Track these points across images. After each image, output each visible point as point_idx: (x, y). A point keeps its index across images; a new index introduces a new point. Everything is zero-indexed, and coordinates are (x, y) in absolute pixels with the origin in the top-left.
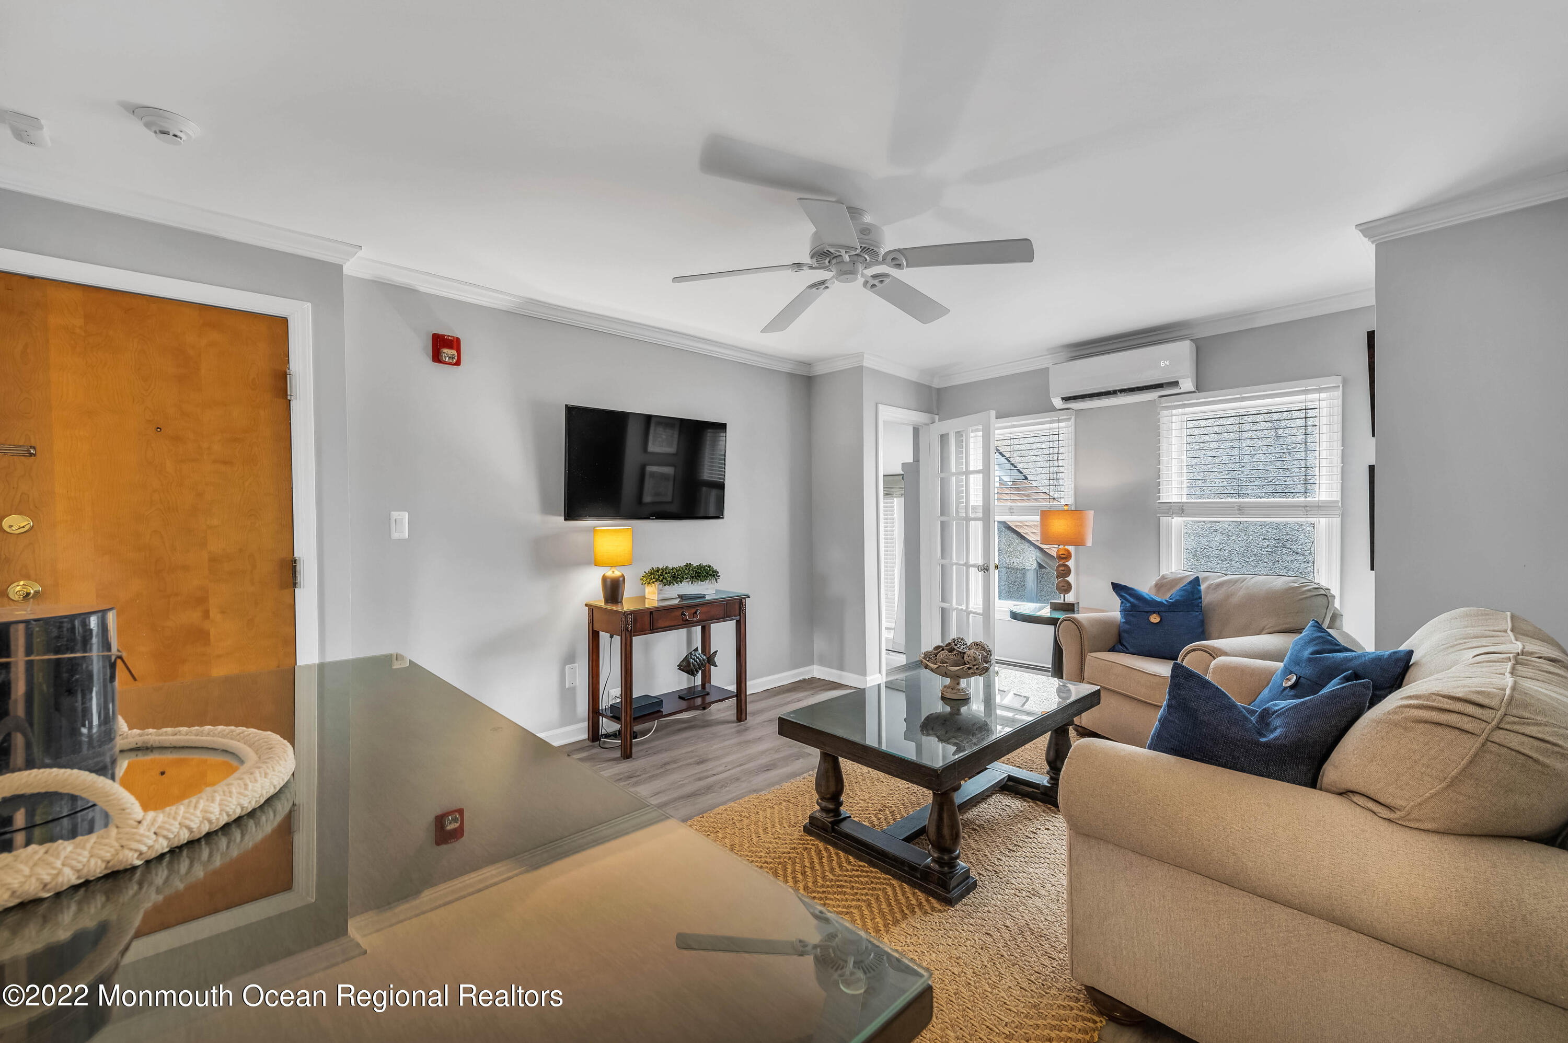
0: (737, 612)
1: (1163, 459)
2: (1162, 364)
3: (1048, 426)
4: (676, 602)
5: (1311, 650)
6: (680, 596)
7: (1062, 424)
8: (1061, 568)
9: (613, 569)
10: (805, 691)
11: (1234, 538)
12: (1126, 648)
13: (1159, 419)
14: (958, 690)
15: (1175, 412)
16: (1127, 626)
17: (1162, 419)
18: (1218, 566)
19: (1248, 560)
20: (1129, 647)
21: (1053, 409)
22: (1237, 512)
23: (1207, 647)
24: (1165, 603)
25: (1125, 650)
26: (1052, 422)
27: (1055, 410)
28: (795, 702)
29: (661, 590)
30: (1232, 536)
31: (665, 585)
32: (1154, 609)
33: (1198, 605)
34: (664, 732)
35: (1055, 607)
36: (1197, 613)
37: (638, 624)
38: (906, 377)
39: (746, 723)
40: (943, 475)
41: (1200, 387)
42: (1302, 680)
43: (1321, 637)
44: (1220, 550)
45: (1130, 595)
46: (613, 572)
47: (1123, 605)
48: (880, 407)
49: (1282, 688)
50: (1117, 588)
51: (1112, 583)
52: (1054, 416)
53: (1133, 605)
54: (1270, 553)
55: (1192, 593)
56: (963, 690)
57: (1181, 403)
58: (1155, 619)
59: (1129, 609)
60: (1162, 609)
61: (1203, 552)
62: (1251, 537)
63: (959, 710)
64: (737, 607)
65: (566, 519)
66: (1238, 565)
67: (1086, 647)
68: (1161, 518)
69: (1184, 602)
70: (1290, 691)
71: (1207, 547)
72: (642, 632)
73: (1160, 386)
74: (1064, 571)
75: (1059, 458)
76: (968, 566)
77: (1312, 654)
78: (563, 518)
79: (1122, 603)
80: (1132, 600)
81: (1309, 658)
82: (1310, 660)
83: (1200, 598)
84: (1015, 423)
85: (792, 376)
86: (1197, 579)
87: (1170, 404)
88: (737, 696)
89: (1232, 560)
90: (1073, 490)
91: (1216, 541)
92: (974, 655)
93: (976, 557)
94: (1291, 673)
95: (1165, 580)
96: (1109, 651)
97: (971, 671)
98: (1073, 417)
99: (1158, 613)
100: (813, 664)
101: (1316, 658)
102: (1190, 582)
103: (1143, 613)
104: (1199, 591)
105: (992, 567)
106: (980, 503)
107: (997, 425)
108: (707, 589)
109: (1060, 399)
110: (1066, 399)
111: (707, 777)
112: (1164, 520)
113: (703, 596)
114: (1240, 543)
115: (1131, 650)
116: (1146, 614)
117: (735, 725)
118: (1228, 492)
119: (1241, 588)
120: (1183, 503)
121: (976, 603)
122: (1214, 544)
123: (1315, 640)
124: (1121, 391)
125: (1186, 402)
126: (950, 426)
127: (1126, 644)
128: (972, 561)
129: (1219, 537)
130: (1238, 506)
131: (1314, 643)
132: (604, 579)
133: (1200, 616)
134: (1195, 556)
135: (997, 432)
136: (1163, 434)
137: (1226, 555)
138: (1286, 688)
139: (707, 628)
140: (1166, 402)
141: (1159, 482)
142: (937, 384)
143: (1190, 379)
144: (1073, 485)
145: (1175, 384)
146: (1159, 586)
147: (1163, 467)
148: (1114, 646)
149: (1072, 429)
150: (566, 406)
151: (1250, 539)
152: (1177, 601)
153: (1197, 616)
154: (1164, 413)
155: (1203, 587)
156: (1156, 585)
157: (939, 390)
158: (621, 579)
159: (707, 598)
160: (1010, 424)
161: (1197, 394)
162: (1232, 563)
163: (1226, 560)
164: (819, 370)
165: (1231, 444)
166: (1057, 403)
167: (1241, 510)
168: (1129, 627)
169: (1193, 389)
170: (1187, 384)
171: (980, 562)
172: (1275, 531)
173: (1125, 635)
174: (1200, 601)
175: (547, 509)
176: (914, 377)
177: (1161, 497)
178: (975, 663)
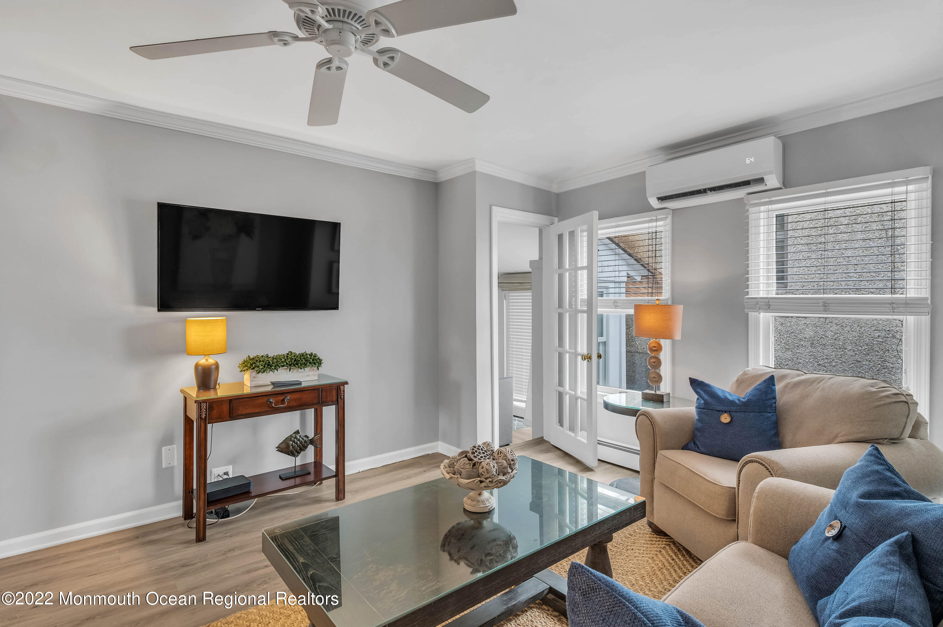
0: (335, 398)
1: (751, 255)
2: (748, 161)
3: (646, 225)
4: (269, 388)
5: (863, 489)
6: (273, 384)
7: (661, 223)
8: (652, 360)
9: (207, 357)
10: (420, 467)
11: (848, 328)
12: (698, 447)
13: (748, 216)
14: (478, 501)
15: (762, 208)
16: (700, 425)
17: (750, 216)
18: (833, 354)
19: (860, 348)
20: (699, 446)
21: (651, 209)
22: (822, 308)
23: (764, 459)
24: (737, 401)
25: (696, 448)
26: (651, 221)
27: (653, 210)
28: (403, 480)
29: (254, 377)
30: (846, 327)
31: (258, 373)
32: (725, 408)
33: (771, 406)
34: (259, 510)
35: (647, 398)
36: (770, 415)
37: (215, 412)
38: (522, 182)
39: (344, 502)
40: (560, 271)
41: (786, 183)
42: (847, 532)
43: (877, 472)
44: (835, 339)
45: (705, 391)
46: (207, 360)
47: (699, 401)
48: (494, 209)
49: (823, 538)
50: (695, 383)
51: (690, 378)
52: (652, 215)
53: (706, 403)
54: (880, 343)
55: (766, 393)
56: (484, 501)
57: (767, 200)
58: (725, 418)
59: (703, 406)
60: (733, 408)
61: (820, 341)
62: (863, 328)
63: (480, 524)
64: (334, 393)
65: (159, 310)
66: (851, 353)
67: (658, 444)
68: (750, 313)
69: (756, 402)
70: (832, 543)
71: (823, 336)
72: (220, 419)
73: (746, 183)
74: (655, 362)
75: (657, 255)
76: (576, 354)
77: (863, 496)
78: (156, 309)
79: (698, 399)
80: (706, 397)
81: (857, 502)
82: (858, 505)
83: (774, 398)
84: (620, 223)
85: (418, 182)
86: (772, 378)
87: (757, 201)
88: (336, 476)
89: (846, 349)
90: (670, 285)
91: (831, 331)
92: (487, 467)
93: (582, 348)
94: (836, 518)
95: (746, 376)
96: (683, 449)
97: (483, 485)
98: (670, 217)
99: (729, 412)
100: (438, 441)
101: (866, 504)
102: (765, 381)
103: (715, 412)
104: (774, 391)
105: (594, 357)
106: (585, 297)
107: (599, 226)
108: (308, 376)
109: (656, 200)
110: (662, 199)
111: (256, 570)
112: (752, 315)
113: (300, 383)
114: (854, 333)
115: (702, 449)
116: (717, 412)
117: (334, 503)
118: (842, 287)
119: (817, 389)
120: (770, 298)
121: (582, 390)
122: (829, 334)
123: (869, 476)
124: (714, 189)
125: (773, 199)
126: (565, 226)
127: (698, 443)
128: (579, 350)
129: (834, 328)
130: (823, 302)
131: (868, 479)
132: (197, 366)
133: (773, 417)
134: (813, 344)
135: (600, 232)
136: (752, 230)
137: (841, 344)
138: (828, 538)
139: (318, 410)
140: (754, 199)
141: (748, 277)
142: (555, 189)
143: (774, 175)
144: (670, 281)
145: (761, 180)
146: (740, 382)
147: (751, 262)
148: (687, 444)
149: (669, 227)
150: (158, 203)
151: (862, 330)
152: (749, 401)
153: (768, 417)
154: (752, 210)
155: (778, 387)
156: (737, 381)
157: (558, 195)
158: (213, 367)
159: (303, 385)
160: (614, 224)
161: (784, 190)
162: (846, 351)
163: (840, 348)
164: (443, 176)
165: (845, 245)
166: (654, 202)
167: (826, 306)
168: (701, 425)
169: (778, 186)
170: (773, 181)
171: (585, 352)
172: (885, 323)
173: (698, 434)
174: (774, 401)
175: (141, 301)
176: (532, 182)
177: (750, 293)
178: (488, 476)
